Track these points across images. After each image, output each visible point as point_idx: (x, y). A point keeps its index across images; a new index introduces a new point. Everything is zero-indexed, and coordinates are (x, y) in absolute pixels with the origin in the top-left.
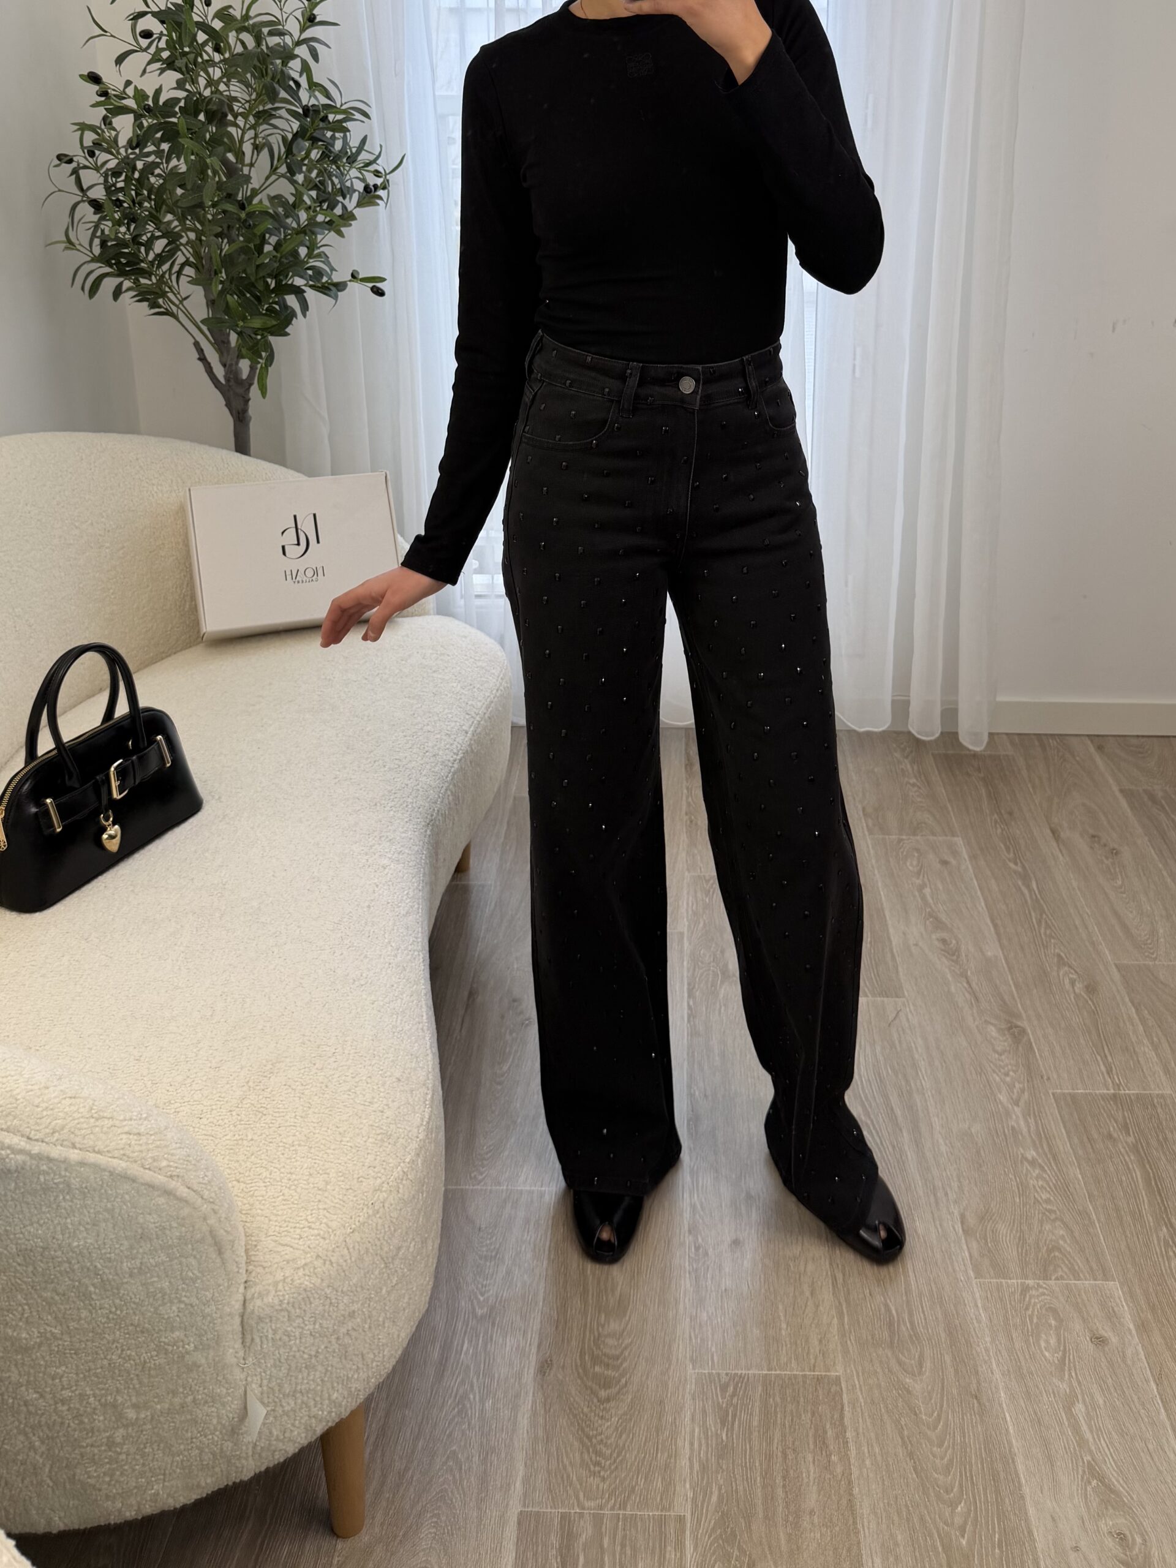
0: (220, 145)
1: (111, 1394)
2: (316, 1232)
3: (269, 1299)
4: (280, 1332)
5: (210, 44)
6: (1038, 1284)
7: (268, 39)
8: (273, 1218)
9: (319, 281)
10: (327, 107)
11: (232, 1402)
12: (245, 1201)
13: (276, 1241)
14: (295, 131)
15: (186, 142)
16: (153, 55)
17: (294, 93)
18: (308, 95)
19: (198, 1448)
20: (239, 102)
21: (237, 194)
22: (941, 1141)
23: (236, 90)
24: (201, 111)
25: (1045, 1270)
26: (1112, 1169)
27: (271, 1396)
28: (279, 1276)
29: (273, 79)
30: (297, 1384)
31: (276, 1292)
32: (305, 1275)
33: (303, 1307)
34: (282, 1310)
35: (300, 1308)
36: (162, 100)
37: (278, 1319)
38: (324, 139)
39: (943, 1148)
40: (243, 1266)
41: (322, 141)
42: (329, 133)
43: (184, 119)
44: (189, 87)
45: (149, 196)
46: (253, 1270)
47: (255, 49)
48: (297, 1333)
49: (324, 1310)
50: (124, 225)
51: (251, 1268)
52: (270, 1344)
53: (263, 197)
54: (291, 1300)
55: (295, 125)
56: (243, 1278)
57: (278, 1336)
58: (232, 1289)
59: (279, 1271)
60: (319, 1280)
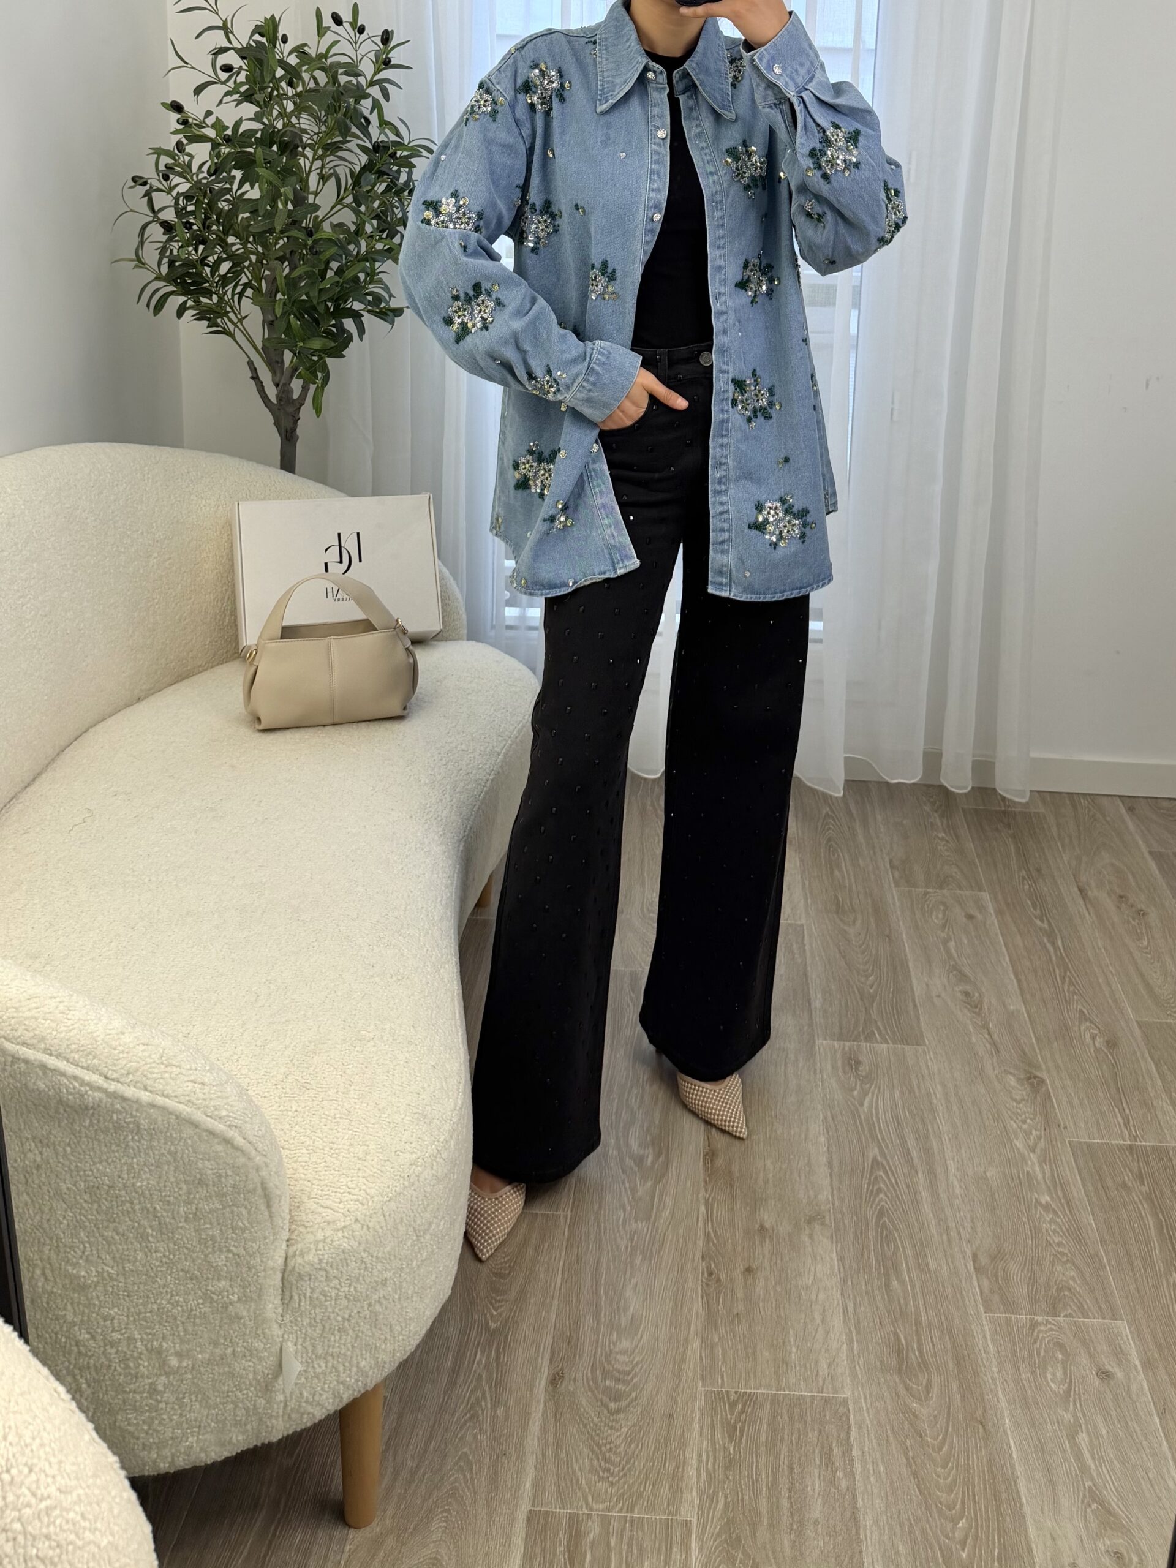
0: (291, 174)
1: (157, 1340)
2: (355, 1197)
3: (310, 1257)
4: (317, 1291)
5: (286, 79)
6: (1047, 1320)
7: (341, 79)
8: (315, 1182)
9: (378, 307)
10: (395, 143)
11: (268, 1358)
12: (290, 1167)
13: (316, 1205)
14: (363, 165)
15: (261, 170)
16: (233, 89)
17: (365, 127)
18: (377, 132)
19: (232, 1402)
21: (302, 222)
22: (956, 1183)
23: (305, 122)
24: (275, 143)
25: (1054, 1307)
26: (1125, 1215)
27: (304, 1355)
28: (320, 1235)
29: (345, 115)
31: (316, 1251)
32: (343, 1237)
33: (340, 1267)
34: (320, 1269)
35: (337, 1269)
36: (241, 130)
37: (317, 1278)
38: (389, 172)
39: (958, 1191)
40: (287, 1222)
41: (388, 175)
42: (395, 168)
43: (259, 149)
44: (265, 120)
45: (218, 220)
46: (295, 1229)
47: (330, 88)
48: (333, 1295)
49: (360, 1274)
50: (192, 245)
51: (294, 1227)
52: (308, 1303)
53: (326, 227)
54: (330, 1260)
55: (364, 159)
56: (286, 1235)
57: (316, 1295)
58: (276, 1244)
59: (320, 1231)
60: (357, 1244)
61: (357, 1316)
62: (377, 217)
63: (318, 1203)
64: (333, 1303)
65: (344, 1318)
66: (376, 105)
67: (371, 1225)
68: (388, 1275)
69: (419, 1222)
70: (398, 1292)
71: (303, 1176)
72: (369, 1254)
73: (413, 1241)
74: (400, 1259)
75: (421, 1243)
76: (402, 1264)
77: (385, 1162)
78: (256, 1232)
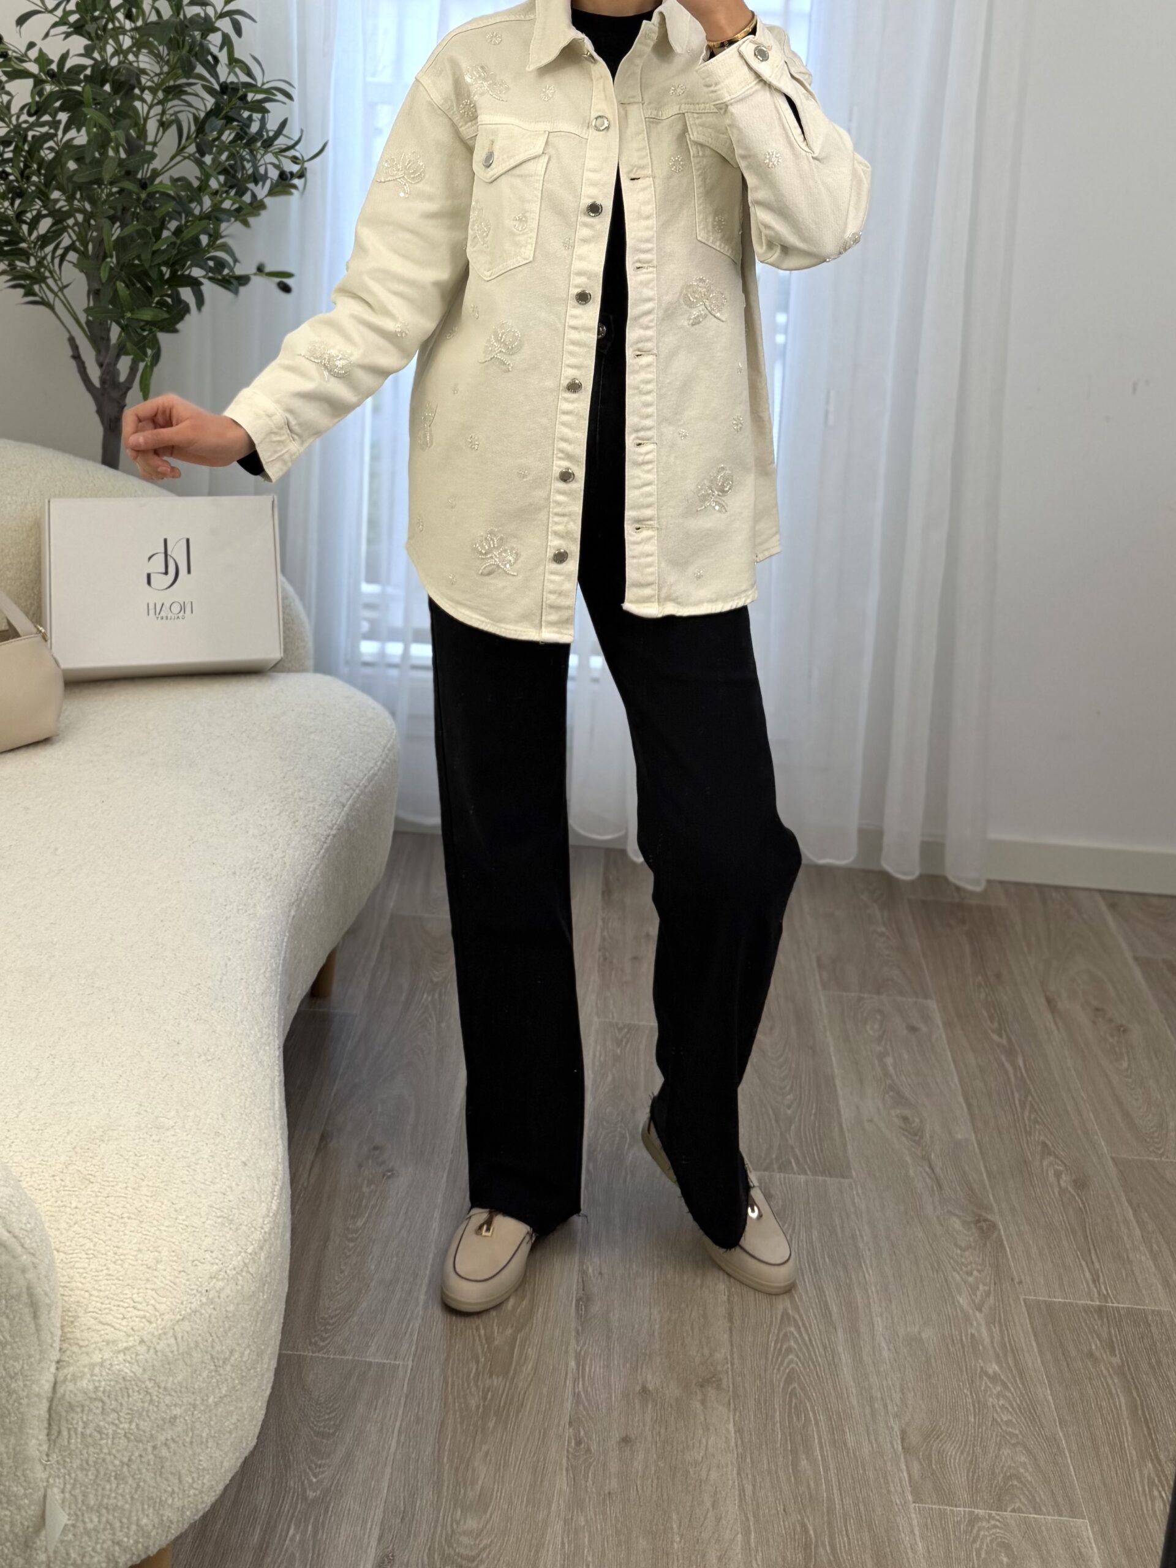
0: (125, 118)
3: (84, 1383)
4: (92, 1426)
5: (122, 10)
6: (990, 1515)
7: (186, 8)
8: (95, 1293)
9: (221, 273)
10: (247, 85)
11: (29, 1506)
12: (65, 1273)
14: (208, 109)
15: (91, 113)
16: (60, 18)
17: (212, 69)
18: (227, 70)
20: (147, 74)
21: (137, 172)
22: (883, 1344)
23: (145, 61)
24: (108, 82)
25: (999, 1500)
26: (1090, 1391)
27: (73, 1505)
29: (190, 51)
30: (103, 1496)
31: (92, 1375)
32: (125, 1360)
33: (120, 1398)
34: (95, 1399)
35: (116, 1400)
36: (69, 64)
37: (90, 1410)
38: (239, 119)
39: (885, 1353)
40: (57, 1339)
41: (238, 121)
42: (246, 114)
43: (88, 88)
44: (96, 55)
45: (39, 170)
46: (67, 1350)
47: (173, 19)
48: (110, 1431)
49: (143, 1408)
50: (8, 199)
51: (65, 1346)
52: (79, 1440)
53: (164, 179)
54: (108, 1388)
55: (210, 102)
56: (55, 1355)
57: (88, 1432)
58: (43, 1364)
59: (97, 1352)
60: (141, 1370)
61: (138, 1461)
62: (224, 171)
63: (96, 1319)
64: (110, 1442)
65: (122, 1462)
66: (226, 41)
67: (159, 1348)
68: (177, 1411)
69: (218, 1348)
70: (190, 1434)
71: (79, 1285)
72: (155, 1383)
73: (210, 1372)
74: (193, 1393)
75: (220, 1375)
76: (195, 1400)
77: (180, 1272)
78: (19, 1349)
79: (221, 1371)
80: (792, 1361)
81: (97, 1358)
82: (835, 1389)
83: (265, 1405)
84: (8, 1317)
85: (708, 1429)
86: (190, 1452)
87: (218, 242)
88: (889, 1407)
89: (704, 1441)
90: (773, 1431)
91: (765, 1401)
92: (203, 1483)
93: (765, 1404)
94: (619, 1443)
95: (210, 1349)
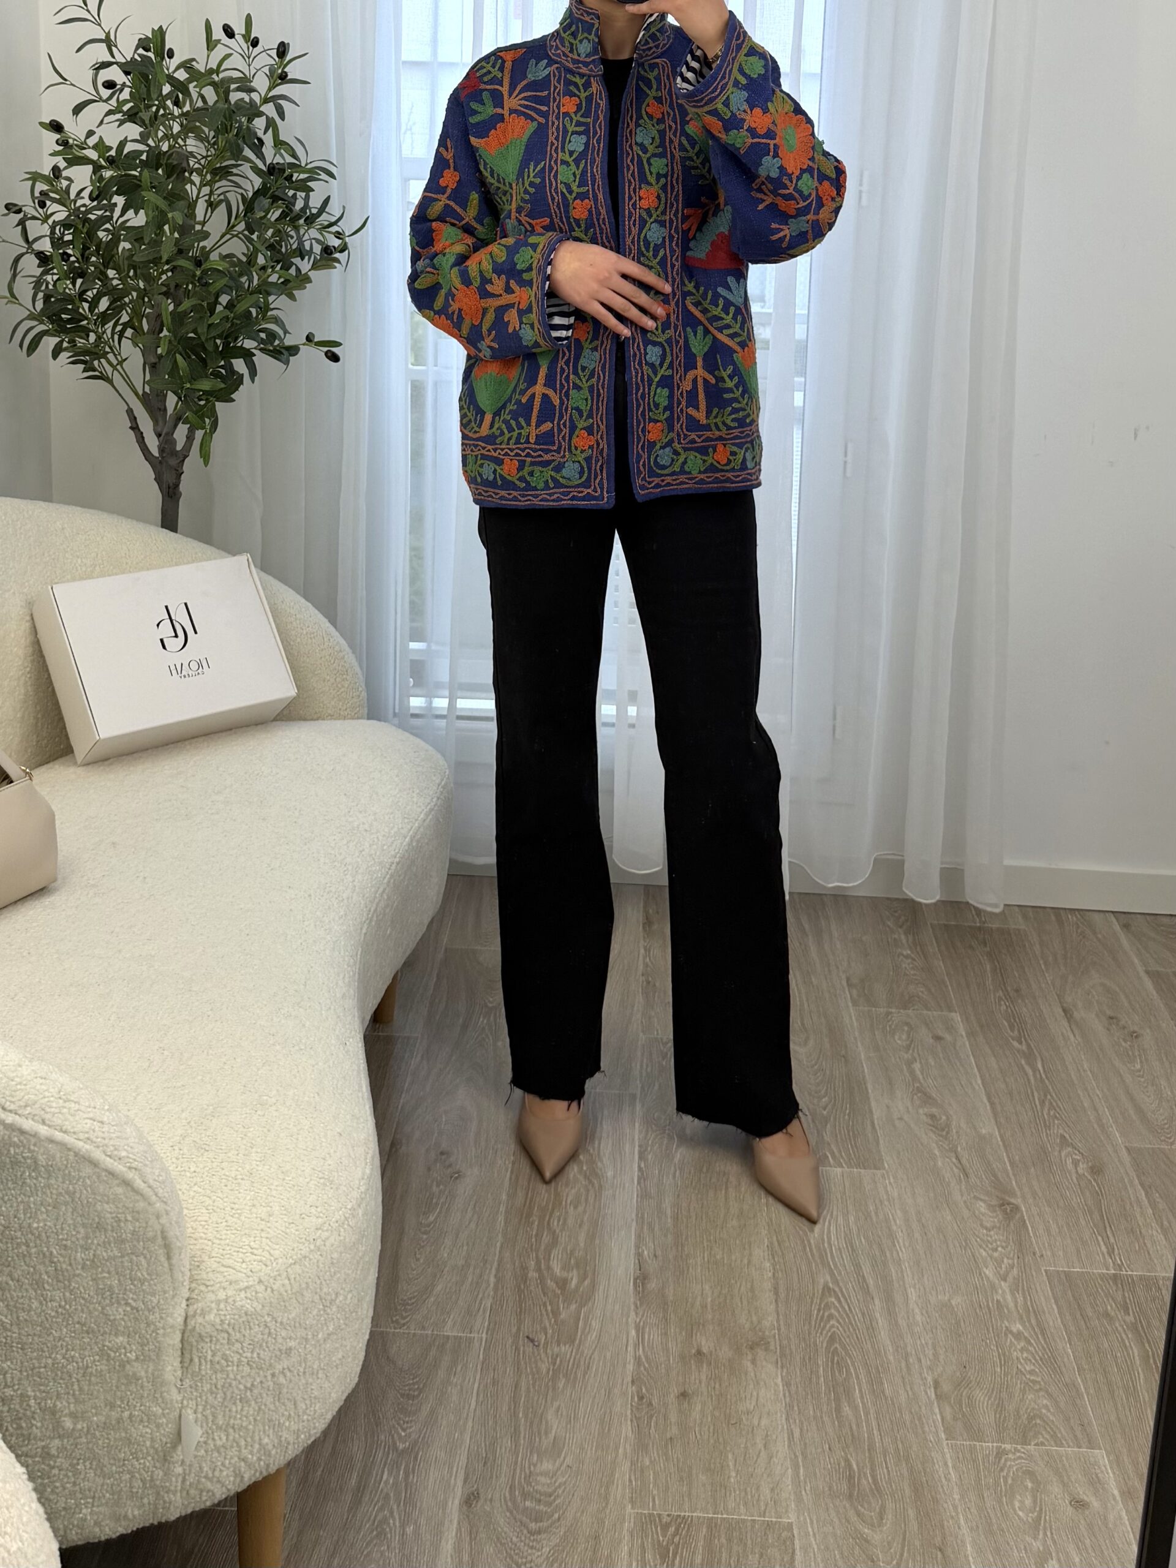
0: (178, 200)
2: (258, 1258)
3: (211, 1317)
4: (219, 1354)
6: (1016, 1449)
8: (217, 1242)
9: (272, 345)
10: (292, 166)
11: (167, 1425)
13: (219, 1263)
14: (256, 189)
15: (148, 196)
16: (116, 106)
18: (273, 153)
20: (195, 157)
23: (193, 145)
24: (161, 166)
25: (1024, 1436)
29: (237, 135)
31: (218, 1310)
32: (246, 1298)
33: (243, 1330)
34: (222, 1331)
35: (240, 1332)
36: (124, 152)
37: (218, 1340)
38: (285, 198)
39: (919, 1318)
40: (187, 1278)
41: (284, 200)
42: (291, 193)
43: (144, 172)
44: (149, 142)
46: (196, 1288)
48: (235, 1359)
49: (263, 1339)
51: (193, 1285)
52: (208, 1367)
53: (216, 257)
54: (232, 1321)
55: (258, 182)
56: (185, 1293)
57: (217, 1359)
58: (176, 1300)
59: (222, 1290)
60: (260, 1306)
61: (260, 1386)
62: (271, 247)
64: (235, 1368)
65: (246, 1387)
66: (271, 124)
67: (275, 1287)
68: (292, 1344)
69: (325, 1290)
70: (303, 1365)
71: (202, 1235)
72: (273, 1318)
73: (319, 1311)
74: (305, 1329)
75: (328, 1314)
76: (307, 1335)
77: (290, 1224)
78: (155, 1285)
79: (329, 1311)
80: (833, 1326)
81: (222, 1295)
82: (873, 1347)
83: (364, 1348)
84: (145, 1258)
85: (758, 1383)
86: (304, 1381)
87: (269, 313)
88: (923, 1361)
89: (755, 1394)
90: (818, 1383)
91: (810, 1358)
92: (315, 1411)
93: (810, 1361)
94: (678, 1397)
95: (318, 1290)
